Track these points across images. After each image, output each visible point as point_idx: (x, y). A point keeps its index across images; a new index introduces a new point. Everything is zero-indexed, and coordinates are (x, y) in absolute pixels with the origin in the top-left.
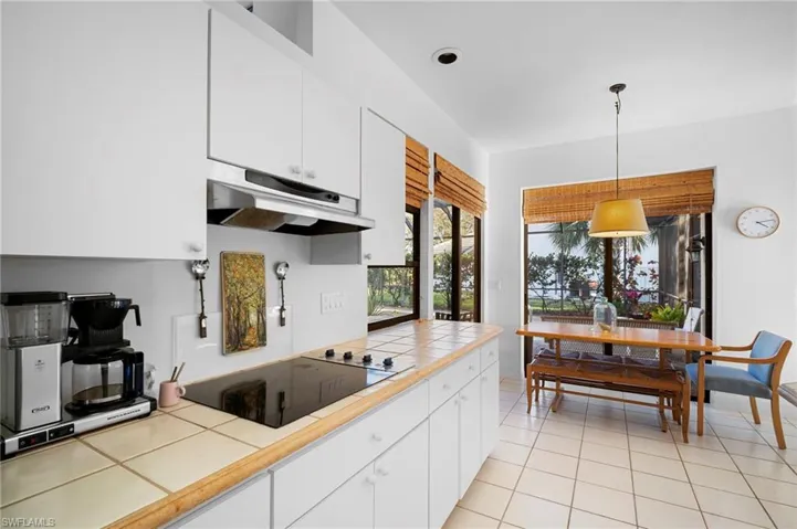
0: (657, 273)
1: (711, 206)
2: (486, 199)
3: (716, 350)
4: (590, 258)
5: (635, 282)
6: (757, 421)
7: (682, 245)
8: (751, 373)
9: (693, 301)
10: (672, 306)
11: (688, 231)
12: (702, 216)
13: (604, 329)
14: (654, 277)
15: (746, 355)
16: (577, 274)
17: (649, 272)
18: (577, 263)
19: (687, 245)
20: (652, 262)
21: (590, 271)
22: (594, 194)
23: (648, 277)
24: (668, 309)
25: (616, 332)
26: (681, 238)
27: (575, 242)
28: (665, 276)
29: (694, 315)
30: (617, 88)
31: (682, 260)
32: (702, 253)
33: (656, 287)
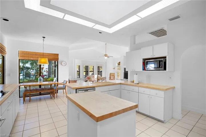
0: (48, 71)
1: (58, 60)
2: (6, 51)
3: (59, 83)
4: (32, 67)
5: (43, 73)
6: (64, 94)
7: (53, 66)
8: (63, 86)
9: (55, 76)
10: (51, 78)
11: (54, 63)
12: (57, 62)
13: (40, 82)
14: (47, 72)
15: (63, 84)
16: (28, 71)
17: (46, 71)
18: (28, 68)
19: (54, 66)
20: (47, 69)
21: (32, 70)
22: (37, 55)
23: (46, 72)
24: (50, 78)
25: (43, 83)
26: (53, 65)
27: (27, 62)
28: (49, 72)
29: (55, 79)
30: (44, 37)
31: (53, 69)
32: (57, 67)
33: (47, 74)
